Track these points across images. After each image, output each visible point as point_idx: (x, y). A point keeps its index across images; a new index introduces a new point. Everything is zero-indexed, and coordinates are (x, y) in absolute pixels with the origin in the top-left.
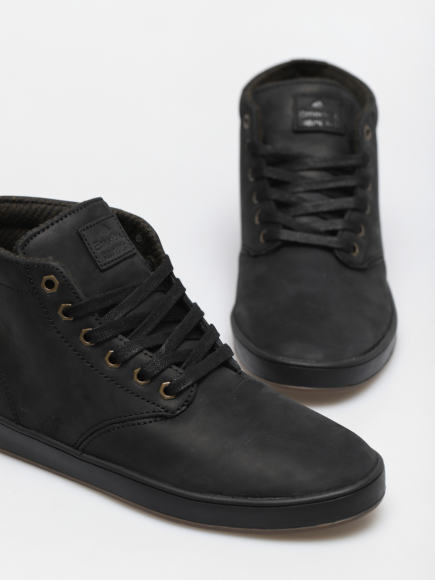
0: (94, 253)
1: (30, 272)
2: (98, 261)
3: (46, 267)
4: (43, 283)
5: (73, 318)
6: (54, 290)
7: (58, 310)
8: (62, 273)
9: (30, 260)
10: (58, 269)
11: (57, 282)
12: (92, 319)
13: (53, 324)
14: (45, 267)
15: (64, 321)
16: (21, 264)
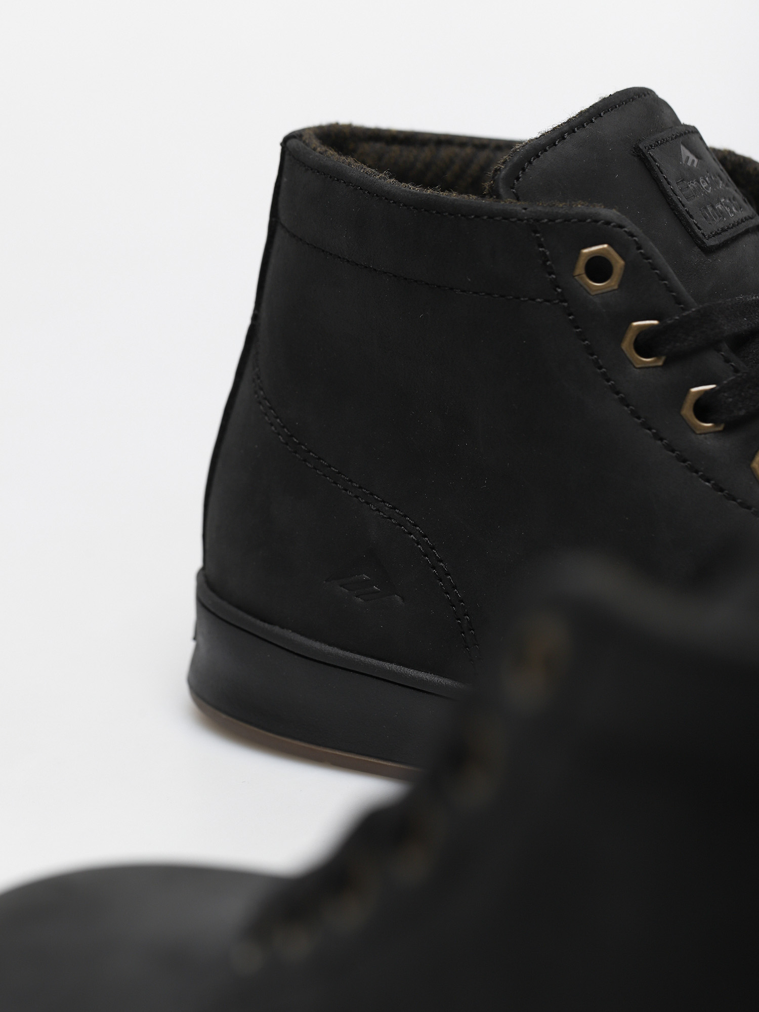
0: (683, 206)
1: (542, 239)
2: (696, 225)
3: (589, 220)
4: (580, 268)
5: (663, 358)
6: (612, 283)
7: (621, 339)
8: (632, 235)
9: (540, 208)
10: (621, 227)
11: (619, 263)
12: (714, 360)
13: (608, 381)
14: (585, 221)
15: (638, 370)
16: (519, 220)
